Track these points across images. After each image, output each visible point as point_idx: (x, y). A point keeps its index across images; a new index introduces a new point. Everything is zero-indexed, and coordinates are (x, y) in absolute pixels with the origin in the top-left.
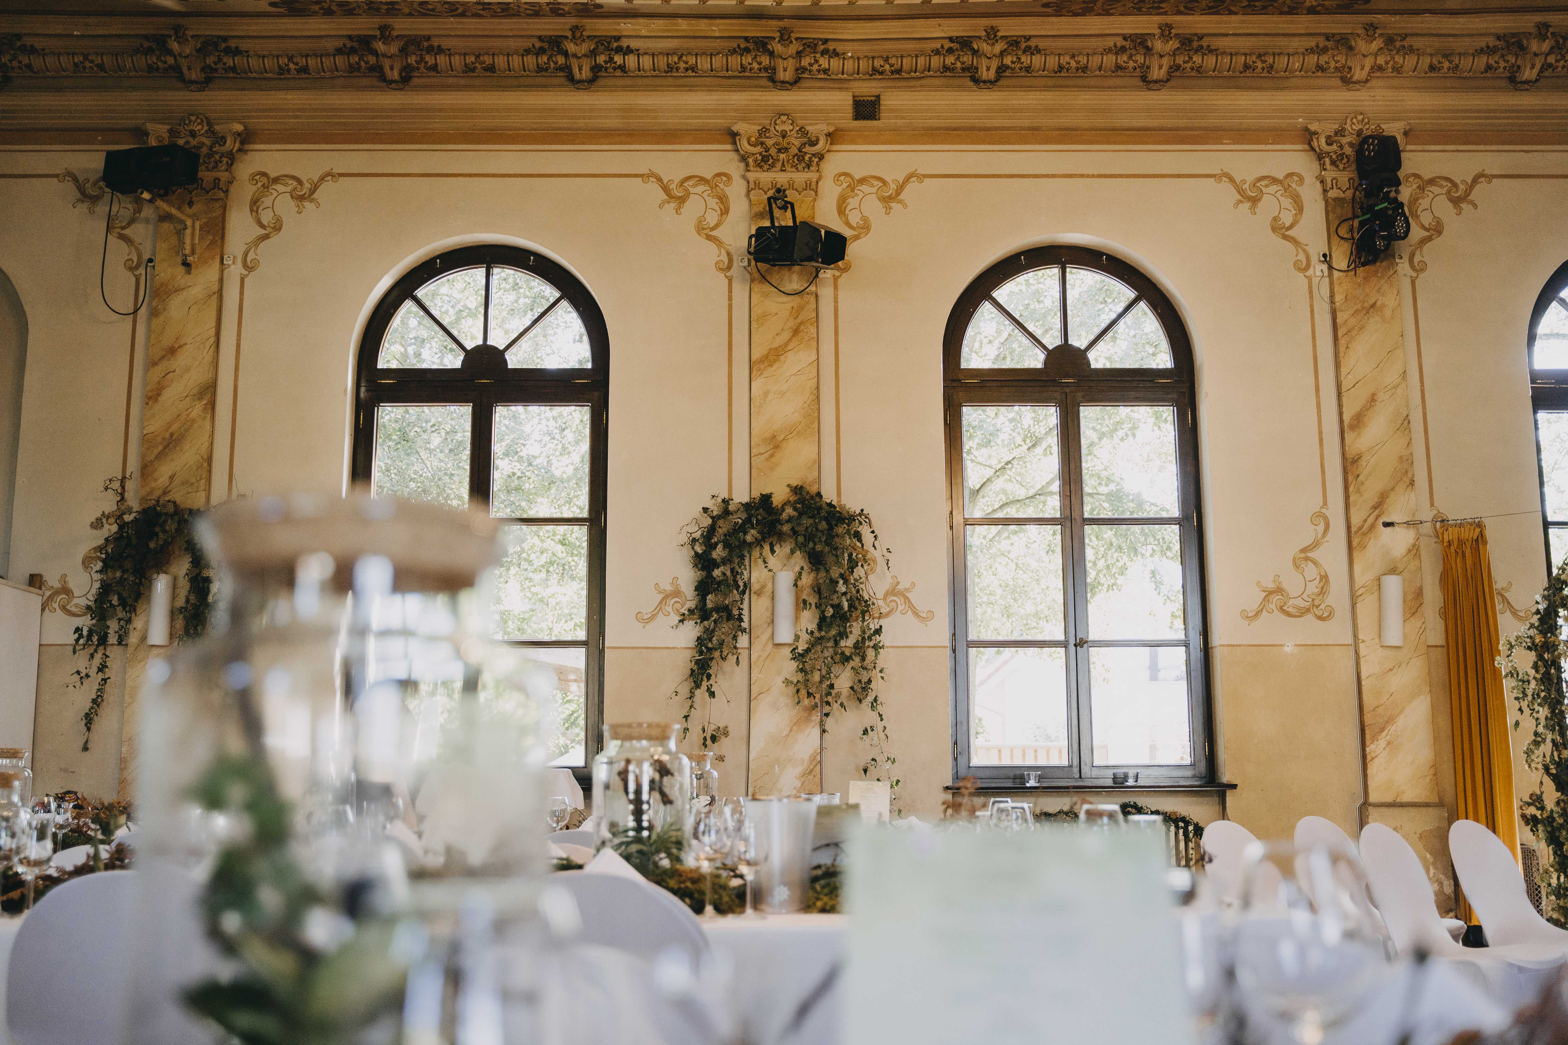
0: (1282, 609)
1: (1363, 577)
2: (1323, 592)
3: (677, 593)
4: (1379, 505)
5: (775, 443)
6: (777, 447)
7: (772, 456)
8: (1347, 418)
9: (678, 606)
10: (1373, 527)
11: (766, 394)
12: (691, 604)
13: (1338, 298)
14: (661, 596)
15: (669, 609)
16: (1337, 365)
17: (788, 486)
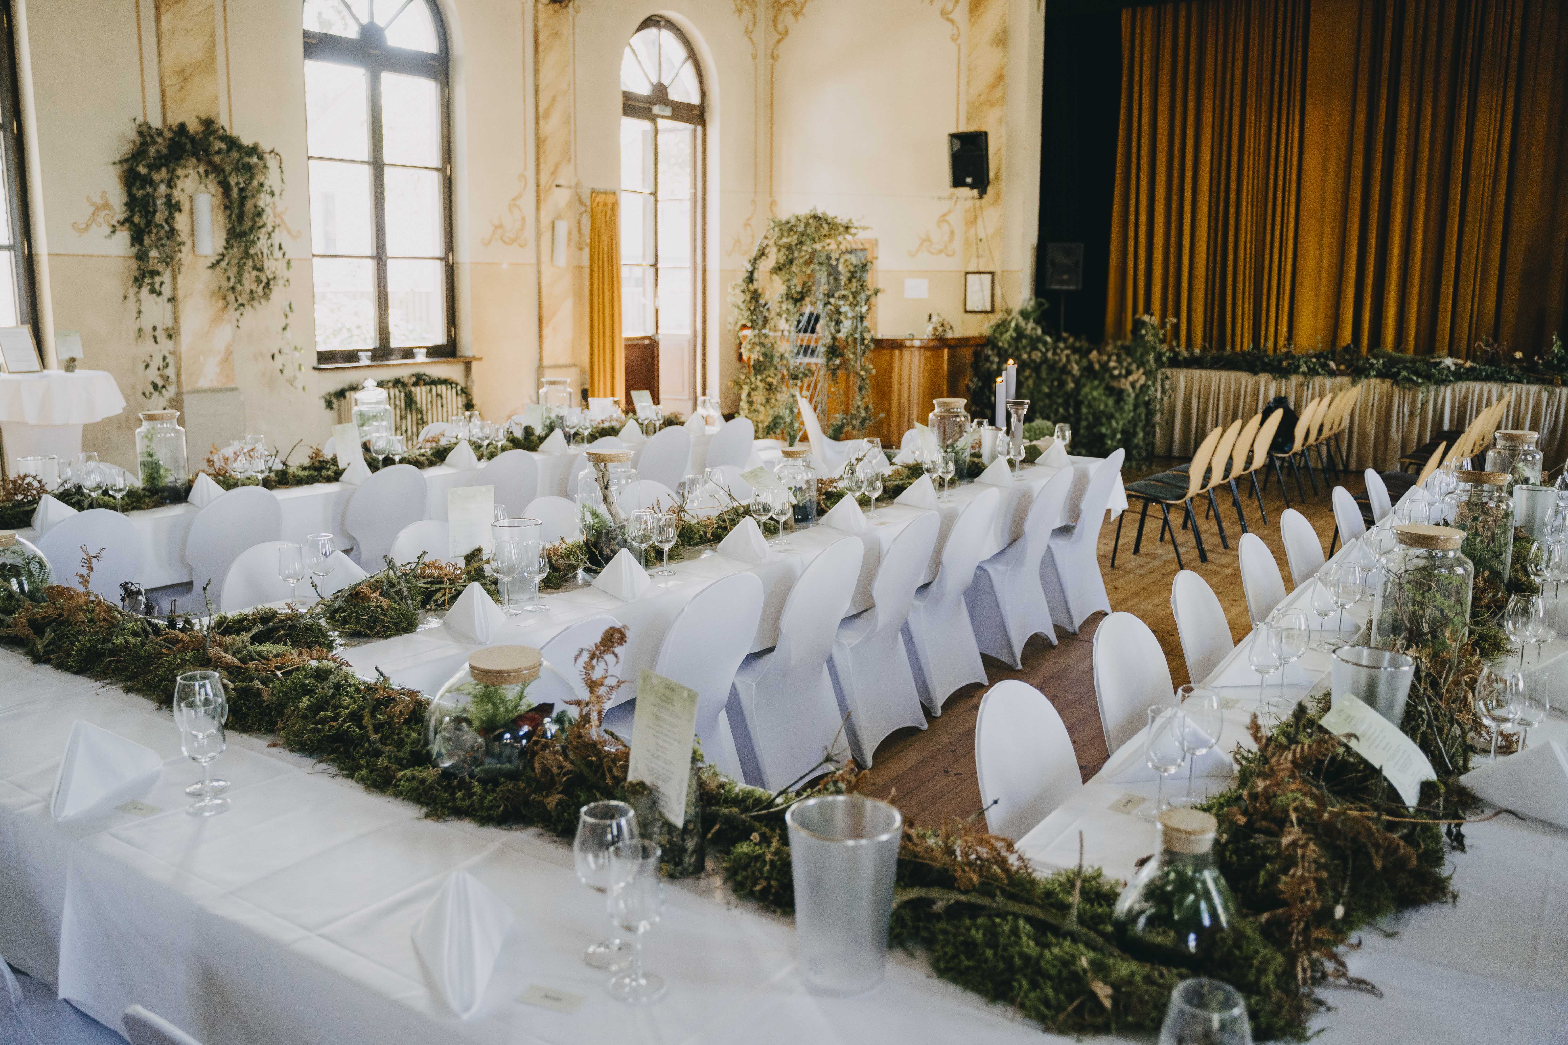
0: (502, 239)
1: (545, 221)
2: (522, 228)
3: (106, 206)
4: (554, 173)
5: (184, 76)
6: (185, 80)
7: (182, 88)
8: (541, 110)
9: (108, 218)
10: (550, 187)
11: (174, 29)
12: (121, 217)
13: (541, 24)
14: (92, 209)
15: (101, 220)
16: (537, 72)
17: (198, 117)
